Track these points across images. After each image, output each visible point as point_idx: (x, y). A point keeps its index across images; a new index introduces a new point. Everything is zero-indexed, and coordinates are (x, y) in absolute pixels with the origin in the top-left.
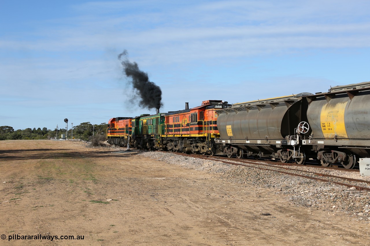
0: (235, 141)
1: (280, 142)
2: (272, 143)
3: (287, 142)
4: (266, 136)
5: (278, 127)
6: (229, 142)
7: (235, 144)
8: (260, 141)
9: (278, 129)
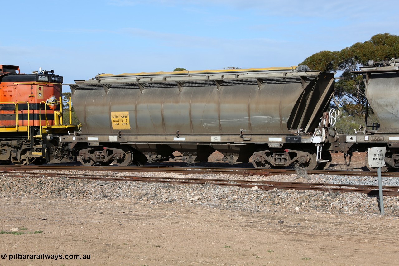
0: (137, 138)
1: (281, 138)
2: (257, 140)
3: (300, 139)
4: (241, 130)
5: (281, 116)
6: (113, 139)
7: (132, 142)
8: (220, 137)
9: (281, 120)
